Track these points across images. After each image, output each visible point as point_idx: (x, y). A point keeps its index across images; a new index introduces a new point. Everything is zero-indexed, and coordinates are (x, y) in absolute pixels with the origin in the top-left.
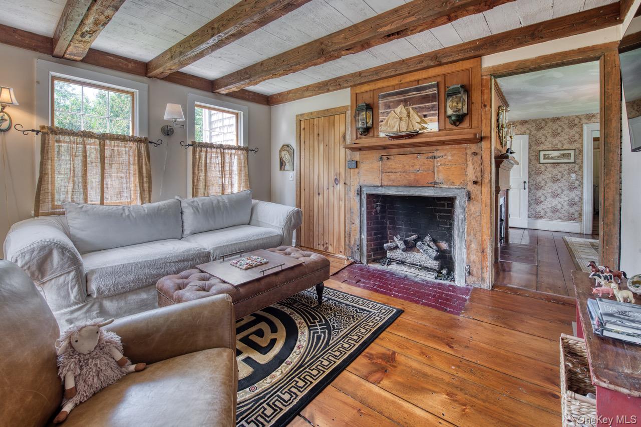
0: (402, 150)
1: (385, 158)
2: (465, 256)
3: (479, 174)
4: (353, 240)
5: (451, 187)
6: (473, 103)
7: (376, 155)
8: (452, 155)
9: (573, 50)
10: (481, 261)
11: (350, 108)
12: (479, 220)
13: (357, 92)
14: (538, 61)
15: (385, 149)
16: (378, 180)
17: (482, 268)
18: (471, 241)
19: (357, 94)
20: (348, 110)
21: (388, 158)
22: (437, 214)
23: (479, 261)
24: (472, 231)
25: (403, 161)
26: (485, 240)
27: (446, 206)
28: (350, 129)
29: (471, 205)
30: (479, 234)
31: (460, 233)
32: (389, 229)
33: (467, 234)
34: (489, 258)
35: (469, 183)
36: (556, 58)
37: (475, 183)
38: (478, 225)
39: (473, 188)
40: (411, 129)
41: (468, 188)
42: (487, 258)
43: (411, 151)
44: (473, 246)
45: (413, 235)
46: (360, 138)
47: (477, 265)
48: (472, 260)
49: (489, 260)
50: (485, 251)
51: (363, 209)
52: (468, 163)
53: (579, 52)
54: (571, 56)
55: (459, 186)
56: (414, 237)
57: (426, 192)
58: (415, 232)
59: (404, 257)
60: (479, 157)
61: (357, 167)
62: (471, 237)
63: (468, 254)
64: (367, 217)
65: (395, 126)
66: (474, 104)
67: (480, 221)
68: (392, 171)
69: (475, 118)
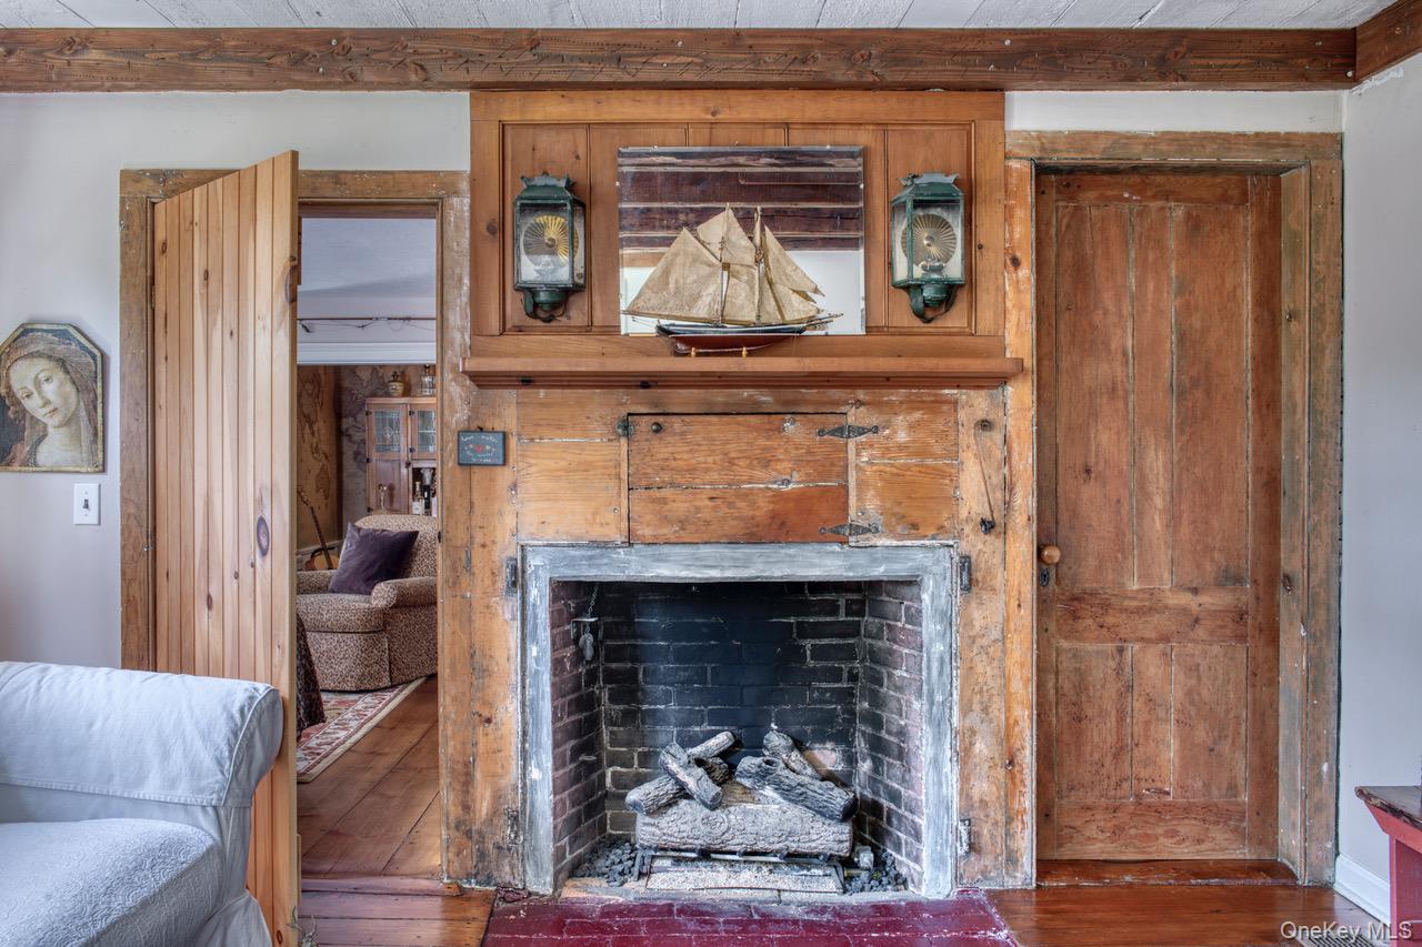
0: (720, 396)
1: (644, 424)
2: (952, 789)
3: (999, 495)
4: (488, 794)
5: (909, 543)
6: (980, 247)
7: (603, 407)
8: (911, 427)
9: (1243, 135)
10: (1006, 795)
11: (464, 186)
12: (999, 654)
13: (506, 118)
14: (1164, 147)
15: (645, 385)
16: (610, 517)
17: (1009, 821)
18: (973, 732)
19: (503, 126)
20: (456, 193)
21: (659, 429)
22: (808, 644)
23: (998, 798)
24: (977, 698)
25: (727, 442)
26: (1016, 722)
27: (842, 611)
28: (466, 281)
29: (974, 605)
30: (997, 705)
31: (934, 708)
32: (612, 723)
33: (961, 709)
34: (1028, 782)
35: (967, 529)
36: (1203, 146)
37: (988, 526)
38: (996, 671)
39: (980, 546)
40: (771, 316)
41: (964, 547)
42: (1022, 781)
43: (759, 403)
44: (981, 747)
45: (713, 734)
46: (520, 329)
47: (992, 814)
48: (976, 798)
49: (1028, 790)
50: (1018, 759)
51: (533, 651)
52: (963, 456)
53: (1258, 144)
54: (1239, 150)
55: (933, 538)
56: (722, 739)
57: (813, 565)
58: (720, 720)
59: (718, 832)
60: (998, 437)
61: (505, 463)
62: (974, 719)
63: (965, 779)
64: (553, 685)
65: (699, 296)
66: (983, 250)
67: (1001, 660)
68: (678, 479)
69: (985, 298)
